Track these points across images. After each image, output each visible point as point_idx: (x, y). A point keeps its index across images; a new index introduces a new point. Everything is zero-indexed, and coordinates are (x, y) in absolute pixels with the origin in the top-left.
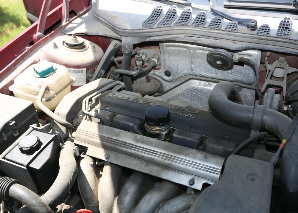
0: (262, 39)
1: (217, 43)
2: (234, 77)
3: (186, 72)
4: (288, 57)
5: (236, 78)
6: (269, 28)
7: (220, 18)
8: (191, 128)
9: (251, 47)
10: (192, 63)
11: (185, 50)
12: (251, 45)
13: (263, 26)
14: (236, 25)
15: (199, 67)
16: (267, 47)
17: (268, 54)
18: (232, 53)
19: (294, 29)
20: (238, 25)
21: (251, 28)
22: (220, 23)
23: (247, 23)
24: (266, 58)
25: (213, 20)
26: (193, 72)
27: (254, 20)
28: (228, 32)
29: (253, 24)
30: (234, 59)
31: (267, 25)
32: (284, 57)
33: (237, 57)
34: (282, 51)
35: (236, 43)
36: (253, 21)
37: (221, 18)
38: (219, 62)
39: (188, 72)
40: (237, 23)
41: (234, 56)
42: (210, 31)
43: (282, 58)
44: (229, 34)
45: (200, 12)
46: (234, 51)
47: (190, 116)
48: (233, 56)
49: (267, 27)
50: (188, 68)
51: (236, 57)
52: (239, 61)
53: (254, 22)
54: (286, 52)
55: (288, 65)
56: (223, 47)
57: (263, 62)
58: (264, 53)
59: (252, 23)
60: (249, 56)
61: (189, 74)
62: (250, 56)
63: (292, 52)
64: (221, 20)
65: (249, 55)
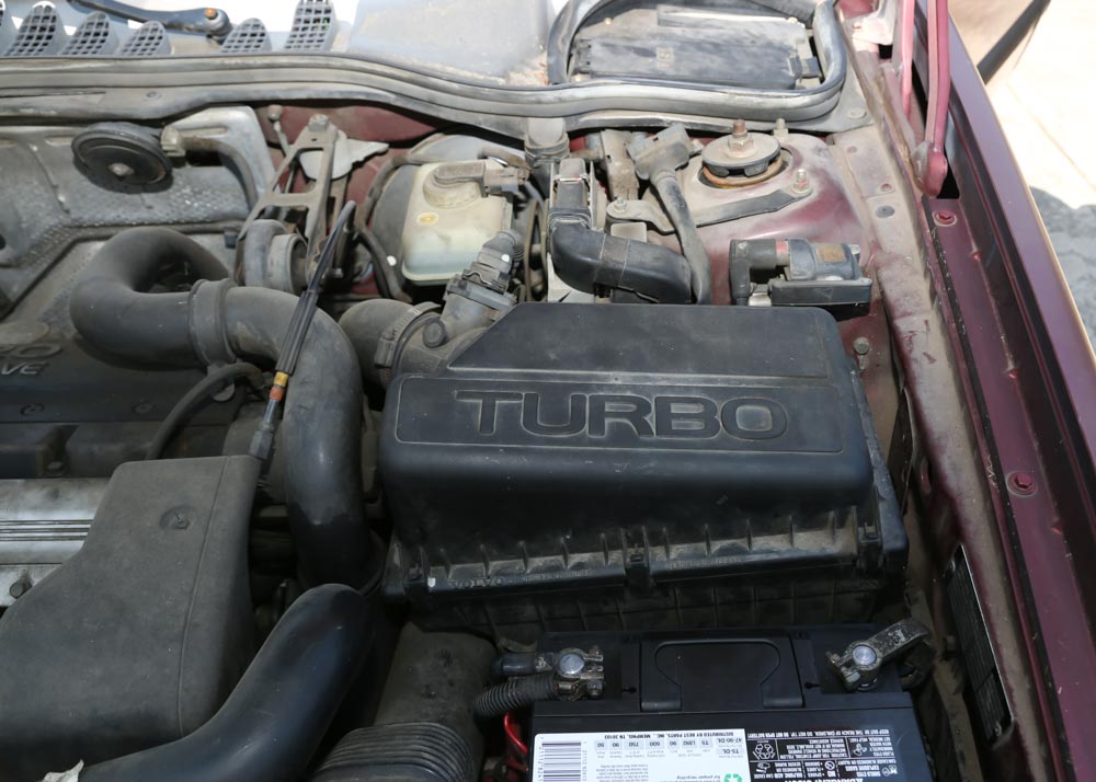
0: (231, 68)
1: (94, 103)
2: (208, 205)
3: (49, 221)
4: (341, 111)
5: (216, 208)
6: (263, 28)
7: (103, 17)
8: (22, 412)
9: (209, 100)
10: (55, 188)
11: (9, 150)
12: (205, 94)
13: (246, 25)
14: (158, 34)
15: (83, 196)
16: (257, 91)
17: (275, 111)
18: (156, 132)
19: (343, 22)
20: (165, 34)
21: (216, 38)
22: (106, 34)
23: (193, 23)
24: (277, 127)
25: (82, 27)
26: (73, 216)
27: (212, 9)
28: (119, 63)
29: (217, 23)
30: (165, 148)
31: (257, 20)
32: (323, 113)
33: (174, 141)
34: (303, 95)
35: (154, 93)
36: (210, 13)
37: (108, 19)
38: (119, 169)
39: (56, 220)
40: (161, 27)
41: (162, 138)
42: (60, 67)
43: (319, 118)
44: (122, 67)
45: (35, 6)
46: (159, 123)
47: (22, 371)
48: (158, 138)
49: (257, 26)
50: (50, 207)
51: (172, 139)
52: (188, 152)
53: (217, 15)
54: (314, 96)
55: (343, 135)
56: (115, 115)
57: (273, 141)
58: (262, 110)
59: (211, 18)
60: (222, 130)
61: (65, 226)
62: (225, 132)
63: (331, 93)
64: (107, 26)
65: (224, 127)
